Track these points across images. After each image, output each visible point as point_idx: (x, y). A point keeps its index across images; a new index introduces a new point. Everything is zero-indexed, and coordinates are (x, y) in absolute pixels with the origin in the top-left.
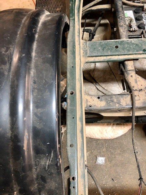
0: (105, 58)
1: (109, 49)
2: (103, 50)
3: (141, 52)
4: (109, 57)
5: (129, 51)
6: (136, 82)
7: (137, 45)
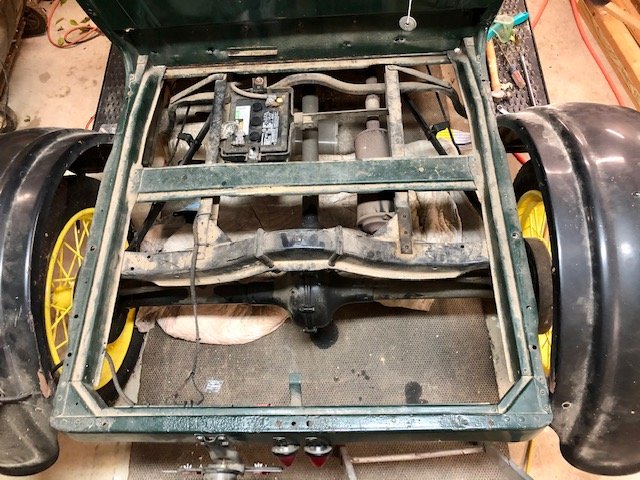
0: (166, 194)
1: (173, 181)
2: (163, 182)
3: (219, 186)
4: (171, 194)
5: (201, 183)
6: (206, 233)
7: (216, 174)
